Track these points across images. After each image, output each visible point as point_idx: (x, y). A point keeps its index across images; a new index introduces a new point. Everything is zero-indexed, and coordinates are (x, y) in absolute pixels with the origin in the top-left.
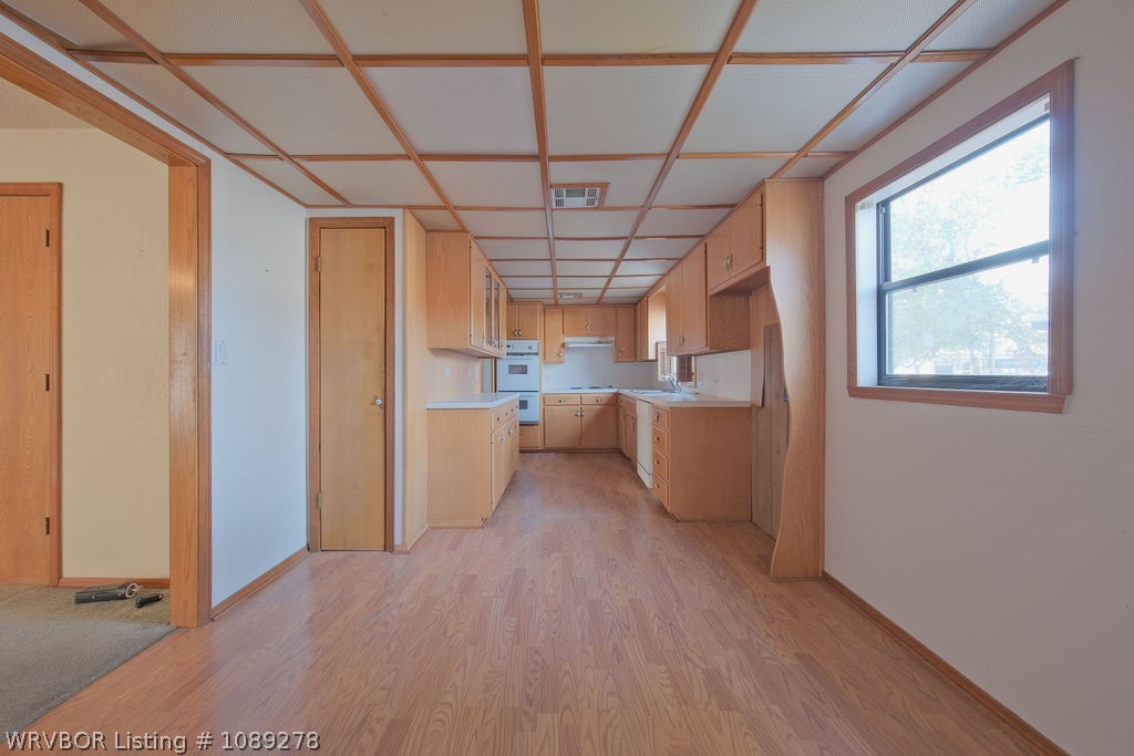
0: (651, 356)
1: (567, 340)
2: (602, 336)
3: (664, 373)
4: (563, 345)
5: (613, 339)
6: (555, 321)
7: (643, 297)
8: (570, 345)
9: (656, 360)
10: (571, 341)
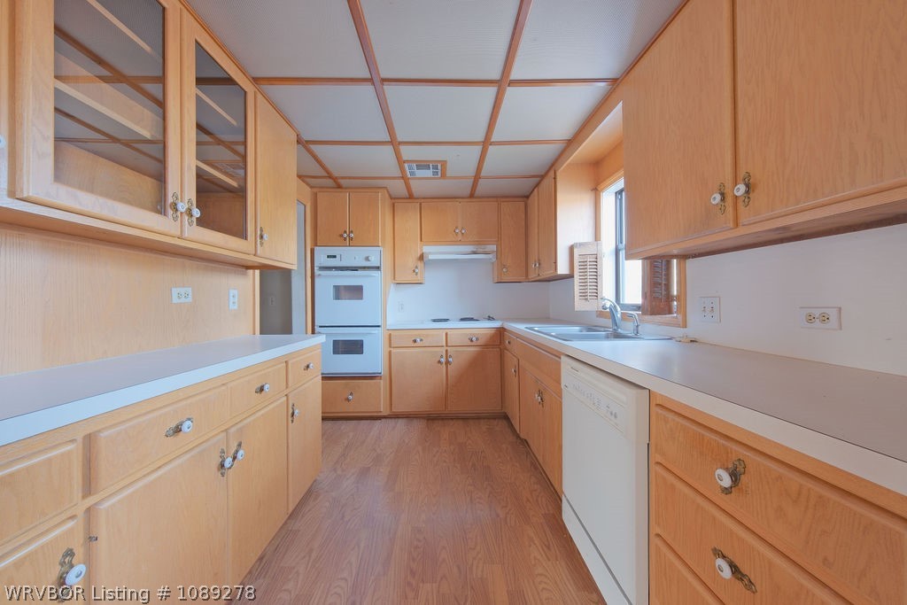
0: (562, 269)
1: (426, 249)
2: (479, 243)
3: (584, 296)
4: (421, 258)
5: (494, 248)
6: (409, 222)
7: (542, 177)
8: (431, 257)
9: (571, 276)
10: (434, 252)
